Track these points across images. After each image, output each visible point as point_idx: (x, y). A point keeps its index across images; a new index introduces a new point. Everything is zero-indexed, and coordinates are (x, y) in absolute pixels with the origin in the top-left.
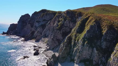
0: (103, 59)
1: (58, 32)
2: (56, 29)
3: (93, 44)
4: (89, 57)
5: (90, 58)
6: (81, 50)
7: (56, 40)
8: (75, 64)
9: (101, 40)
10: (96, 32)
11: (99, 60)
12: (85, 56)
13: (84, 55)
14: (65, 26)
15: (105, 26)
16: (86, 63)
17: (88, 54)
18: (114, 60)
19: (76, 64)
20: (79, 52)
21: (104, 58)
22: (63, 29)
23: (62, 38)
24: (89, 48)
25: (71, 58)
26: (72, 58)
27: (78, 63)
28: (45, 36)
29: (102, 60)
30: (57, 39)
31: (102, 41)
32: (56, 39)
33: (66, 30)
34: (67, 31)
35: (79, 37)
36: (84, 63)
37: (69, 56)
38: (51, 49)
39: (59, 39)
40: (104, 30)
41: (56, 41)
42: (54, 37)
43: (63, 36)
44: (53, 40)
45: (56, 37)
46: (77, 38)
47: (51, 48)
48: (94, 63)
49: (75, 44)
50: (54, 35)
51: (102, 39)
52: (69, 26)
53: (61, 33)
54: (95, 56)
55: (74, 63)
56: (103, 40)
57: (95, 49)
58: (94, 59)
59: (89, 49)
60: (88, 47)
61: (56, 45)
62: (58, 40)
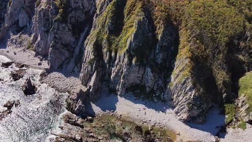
0: (160, 82)
1: (64, 28)
2: (55, 21)
3: (144, 59)
4: (139, 82)
5: (141, 82)
6: (127, 73)
7: (62, 46)
8: (118, 97)
9: (155, 49)
10: (147, 35)
11: (154, 85)
12: (133, 81)
13: (131, 80)
14: (73, 7)
15: (160, 19)
16: (136, 92)
17: (138, 77)
18: (176, 87)
19: (121, 96)
20: (124, 76)
21: (161, 79)
22: (70, 15)
23: (73, 39)
24: (139, 68)
25: (109, 87)
26: (111, 86)
27: (123, 94)
28: (18, 26)
29: (159, 84)
30: (64, 43)
31: (157, 51)
32: (62, 44)
33: (76, 18)
34: (80, 20)
35: (117, 45)
36: (132, 93)
37: (105, 82)
38: (56, 67)
39: (67, 43)
40: (159, 29)
41: (63, 49)
42: (55, 42)
43: (74, 34)
44: (57, 49)
45: (60, 38)
46: (113, 46)
47: (55, 65)
48: (147, 90)
49: (112, 60)
50: (55, 37)
51: (156, 47)
52: (82, 8)
53: (69, 29)
54: (149, 80)
55: (117, 94)
56: (159, 50)
57: (149, 70)
58: (147, 85)
59: (139, 70)
60: (137, 67)
61: (64, 58)
62: (66, 46)
